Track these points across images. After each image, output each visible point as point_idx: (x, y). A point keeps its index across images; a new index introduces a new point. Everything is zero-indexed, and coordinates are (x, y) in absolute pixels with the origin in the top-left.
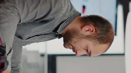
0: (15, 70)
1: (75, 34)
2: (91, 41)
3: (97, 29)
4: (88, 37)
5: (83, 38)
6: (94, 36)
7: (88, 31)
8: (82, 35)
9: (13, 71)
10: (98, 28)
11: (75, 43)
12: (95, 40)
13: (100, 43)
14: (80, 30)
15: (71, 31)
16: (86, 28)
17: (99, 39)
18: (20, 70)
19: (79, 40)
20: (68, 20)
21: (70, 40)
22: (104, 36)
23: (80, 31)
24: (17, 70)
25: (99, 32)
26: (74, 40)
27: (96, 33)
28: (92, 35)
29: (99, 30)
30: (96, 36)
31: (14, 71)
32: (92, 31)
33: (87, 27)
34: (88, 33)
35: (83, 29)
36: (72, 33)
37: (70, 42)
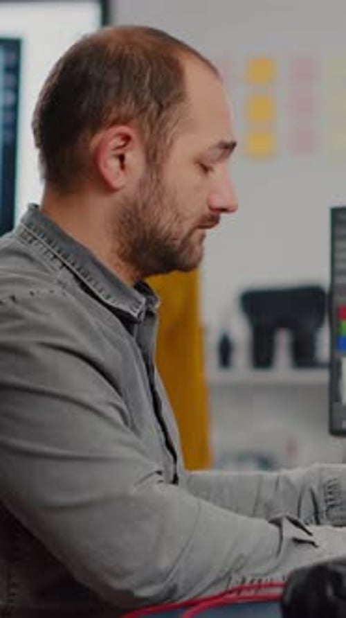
0: (329, 503)
1: (139, 220)
2: (172, 142)
3: (113, 116)
4: (155, 156)
5: (158, 181)
6: (148, 127)
7: (122, 158)
8: (142, 185)
9: (334, 512)
10: (109, 110)
11: (179, 217)
12: (169, 125)
13: (180, 97)
14: (117, 197)
15: (122, 239)
16: (110, 166)
17: (164, 103)
18: (325, 480)
19: (166, 201)
20: (77, 266)
21: (168, 242)
22: (148, 78)
23: (126, 199)
24: (330, 493)
25: (128, 107)
26: (166, 222)
27: (135, 121)
28: (142, 139)
29: (119, 104)
30: (150, 119)
31: (332, 506)
32: (127, 138)
33: (106, 166)
34: (135, 157)
35: (116, 183)
36: (134, 235)
37: (178, 243)
